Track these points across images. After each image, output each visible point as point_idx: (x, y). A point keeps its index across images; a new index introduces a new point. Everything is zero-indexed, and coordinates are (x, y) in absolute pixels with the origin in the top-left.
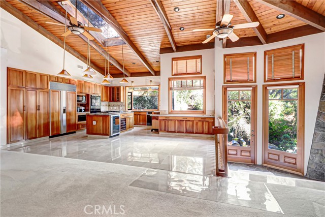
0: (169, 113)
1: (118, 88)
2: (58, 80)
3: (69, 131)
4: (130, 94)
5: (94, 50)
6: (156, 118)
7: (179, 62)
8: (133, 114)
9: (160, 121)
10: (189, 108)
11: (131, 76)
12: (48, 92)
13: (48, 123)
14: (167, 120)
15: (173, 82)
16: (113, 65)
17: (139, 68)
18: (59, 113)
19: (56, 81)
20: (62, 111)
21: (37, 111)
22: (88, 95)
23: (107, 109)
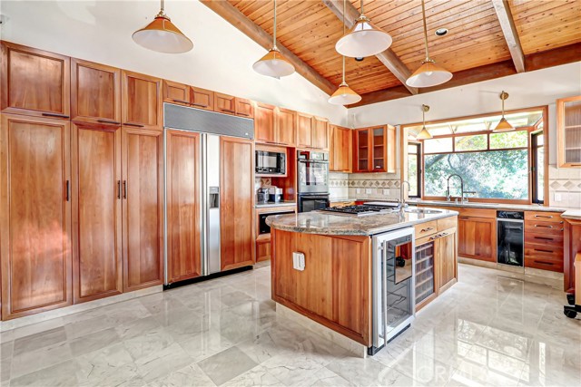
1: (380, 132)
2: (192, 97)
4: (414, 149)
11: (420, 92)
12: (158, 137)
18: (195, 206)
19: (187, 100)
20: (208, 200)
21: (119, 201)
22: (291, 150)
23: (347, 195)
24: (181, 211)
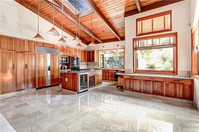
0: (134, 72)
1: (93, 52)
2: (43, 45)
3: (52, 84)
4: (102, 56)
5: (73, 23)
6: (122, 77)
7: (143, 21)
8: (102, 72)
9: (125, 79)
10: (147, 66)
11: (102, 43)
12: (35, 54)
13: (35, 78)
14: (132, 79)
15: (137, 42)
16: (88, 34)
17: (108, 35)
18: (44, 70)
19: (42, 46)
20: (47, 69)
21: (26, 69)
22: (69, 57)
23: (86, 68)
24: (41, 71)
